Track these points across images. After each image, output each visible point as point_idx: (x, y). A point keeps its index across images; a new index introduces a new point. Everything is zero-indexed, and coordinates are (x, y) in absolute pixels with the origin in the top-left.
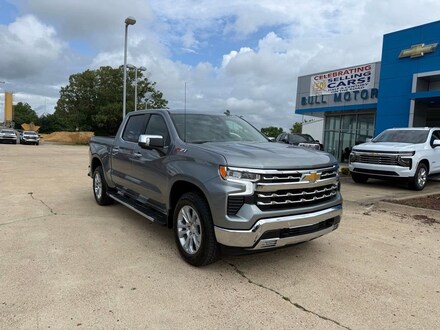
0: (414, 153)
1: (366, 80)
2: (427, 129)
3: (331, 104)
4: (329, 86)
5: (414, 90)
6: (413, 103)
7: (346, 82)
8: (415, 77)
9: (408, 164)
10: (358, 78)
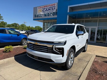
0: (65, 43)
1: (54, 9)
2: (73, 24)
3: (44, 17)
4: (43, 11)
5: (68, 11)
6: (68, 16)
7: (48, 9)
8: (69, 7)
9: (61, 51)
10: (51, 8)
